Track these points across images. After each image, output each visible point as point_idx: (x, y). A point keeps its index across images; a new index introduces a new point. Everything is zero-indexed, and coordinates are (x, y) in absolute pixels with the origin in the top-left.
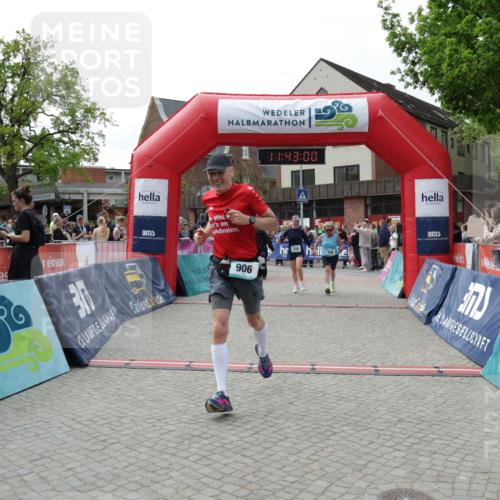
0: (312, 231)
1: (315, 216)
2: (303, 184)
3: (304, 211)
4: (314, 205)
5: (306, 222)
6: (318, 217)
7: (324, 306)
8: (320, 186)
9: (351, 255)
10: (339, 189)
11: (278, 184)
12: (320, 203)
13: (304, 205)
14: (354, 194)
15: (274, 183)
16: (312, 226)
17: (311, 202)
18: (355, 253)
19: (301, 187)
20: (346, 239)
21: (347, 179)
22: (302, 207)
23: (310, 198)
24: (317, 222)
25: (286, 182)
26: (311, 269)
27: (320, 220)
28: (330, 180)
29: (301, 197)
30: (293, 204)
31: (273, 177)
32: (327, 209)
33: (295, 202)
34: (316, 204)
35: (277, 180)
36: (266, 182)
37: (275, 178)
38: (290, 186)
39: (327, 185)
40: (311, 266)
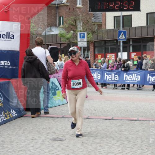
1: (131, 51)
2: (123, 27)
3: (123, 47)
4: (131, 43)
6: (134, 51)
7: (137, 120)
8: (135, 27)
11: (103, 26)
12: (136, 40)
13: (124, 42)
15: (100, 26)
16: (129, 58)
17: (128, 40)
19: (121, 29)
22: (121, 44)
23: (127, 37)
24: (133, 55)
25: (110, 25)
26: (129, 91)
27: (135, 54)
28: (144, 23)
29: (121, 36)
30: (115, 41)
31: (100, 21)
32: (140, 45)
33: (117, 40)
34: (133, 42)
35: (103, 23)
36: (94, 25)
37: (102, 21)
38: (113, 28)
39: (141, 27)
40: (129, 89)
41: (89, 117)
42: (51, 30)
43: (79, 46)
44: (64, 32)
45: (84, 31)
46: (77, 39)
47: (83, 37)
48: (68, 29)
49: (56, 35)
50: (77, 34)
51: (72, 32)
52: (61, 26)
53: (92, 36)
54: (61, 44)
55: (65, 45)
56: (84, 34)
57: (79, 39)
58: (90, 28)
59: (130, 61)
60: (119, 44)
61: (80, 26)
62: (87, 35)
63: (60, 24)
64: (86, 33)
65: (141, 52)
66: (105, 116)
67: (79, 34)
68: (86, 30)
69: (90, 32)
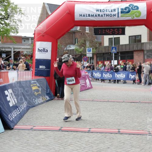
0: (118, 66)
1: (120, 59)
2: (114, 44)
3: (115, 57)
4: (119, 54)
5: (116, 62)
6: (121, 60)
7: (124, 102)
8: (122, 45)
9: (137, 78)
10: (131, 46)
11: (102, 44)
13: (115, 54)
14: (138, 49)
15: (100, 44)
16: (118, 64)
17: (118, 53)
18: (139, 77)
19: (113, 46)
20: (135, 70)
21: (135, 42)
22: (114, 55)
23: (117, 51)
24: (121, 62)
25: (106, 43)
26: (118, 84)
27: (122, 61)
28: (127, 42)
29: (113, 50)
30: (110, 53)
31: (100, 41)
32: (125, 56)
33: (111, 53)
34: (121, 54)
35: (102, 42)
36: (97, 43)
37: (101, 41)
38: (108, 45)
39: (126, 45)
40: (118, 83)
41: (94, 100)
42: (70, 47)
43: (87, 56)
44: (78, 48)
45: (90, 47)
46: (86, 52)
47: (90, 51)
48: (80, 46)
49: (73, 50)
50: (86, 49)
51: (83, 48)
52: (76, 44)
53: (95, 50)
54: (76, 55)
55: (79, 56)
56: (90, 49)
57: (87, 52)
58: (94, 45)
59: (119, 65)
60: (112, 55)
61: (88, 44)
62: (92, 50)
63: (75, 43)
64: (91, 49)
65: (125, 60)
66: (103, 100)
67: (87, 49)
68: (92, 46)
69: (94, 48)
